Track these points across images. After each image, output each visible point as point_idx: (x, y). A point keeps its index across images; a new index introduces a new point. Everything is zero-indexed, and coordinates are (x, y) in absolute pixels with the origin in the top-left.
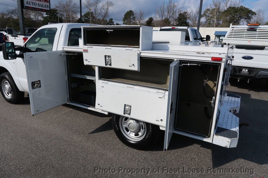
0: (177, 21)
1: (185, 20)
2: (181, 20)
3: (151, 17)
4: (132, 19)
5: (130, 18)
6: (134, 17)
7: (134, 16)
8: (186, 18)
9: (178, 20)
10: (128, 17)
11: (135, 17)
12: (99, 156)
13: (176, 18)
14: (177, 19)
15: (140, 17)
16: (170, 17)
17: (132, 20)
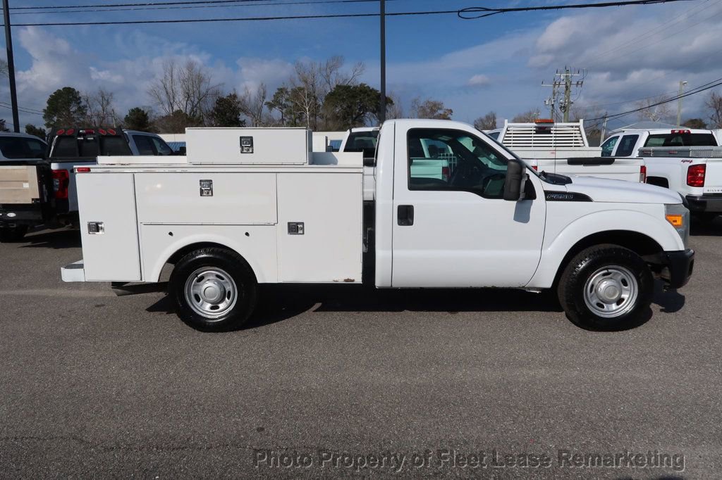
2: (225, 115)
6: (80, 107)
7: (82, 104)
8: (236, 111)
15: (102, 106)
17: (75, 116)
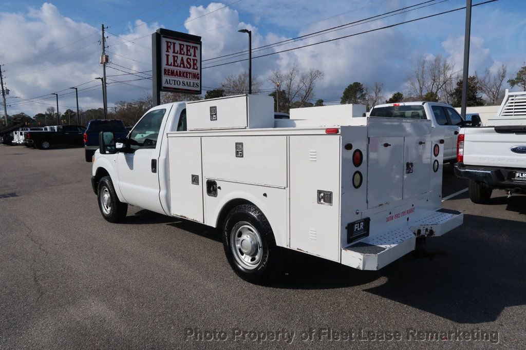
0: (454, 96)
1: (472, 94)
3: (399, 93)
4: (359, 98)
5: (355, 97)
9: (456, 95)
10: (352, 95)
11: (365, 94)
12: (194, 286)
13: (451, 91)
14: (455, 93)
16: (438, 90)
